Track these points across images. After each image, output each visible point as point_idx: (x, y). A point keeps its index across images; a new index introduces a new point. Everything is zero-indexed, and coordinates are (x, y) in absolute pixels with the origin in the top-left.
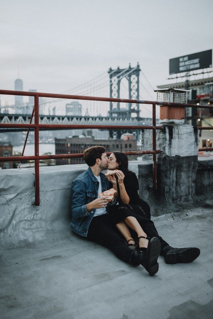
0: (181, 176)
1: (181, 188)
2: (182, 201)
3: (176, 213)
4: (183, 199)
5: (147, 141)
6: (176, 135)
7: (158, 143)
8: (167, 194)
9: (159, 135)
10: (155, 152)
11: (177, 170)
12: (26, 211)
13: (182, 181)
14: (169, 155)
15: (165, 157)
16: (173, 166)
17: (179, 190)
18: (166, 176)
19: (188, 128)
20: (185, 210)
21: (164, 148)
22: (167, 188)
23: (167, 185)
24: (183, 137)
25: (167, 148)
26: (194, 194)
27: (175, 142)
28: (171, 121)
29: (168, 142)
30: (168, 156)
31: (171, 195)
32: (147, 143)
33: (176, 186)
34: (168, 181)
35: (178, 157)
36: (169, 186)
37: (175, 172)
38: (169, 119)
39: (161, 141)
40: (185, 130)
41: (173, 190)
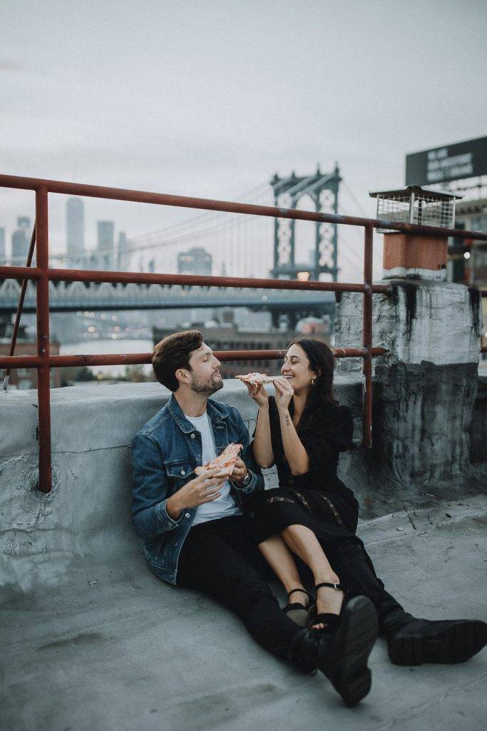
0: (434, 414)
1: (433, 445)
2: (435, 480)
3: (418, 511)
4: (437, 473)
5: (349, 324)
6: (424, 310)
7: (376, 329)
8: (399, 460)
9: (381, 308)
10: (368, 354)
11: (424, 400)
13: (436, 427)
14: (404, 361)
15: (394, 366)
16: (413, 387)
17: (428, 451)
18: (396, 414)
19: (454, 290)
20: (444, 503)
21: (393, 343)
22: (397, 446)
23: (398, 438)
24: (445, 313)
25: (400, 343)
26: (466, 460)
27: (420, 325)
28: (412, 271)
29: (402, 327)
30: (401, 364)
31: (409, 464)
32: (349, 329)
33: (422, 439)
34: (400, 428)
35: (428, 366)
36: (403, 440)
37: (419, 404)
38: (407, 267)
39: (385, 324)
40: (447, 297)
41: (415, 450)
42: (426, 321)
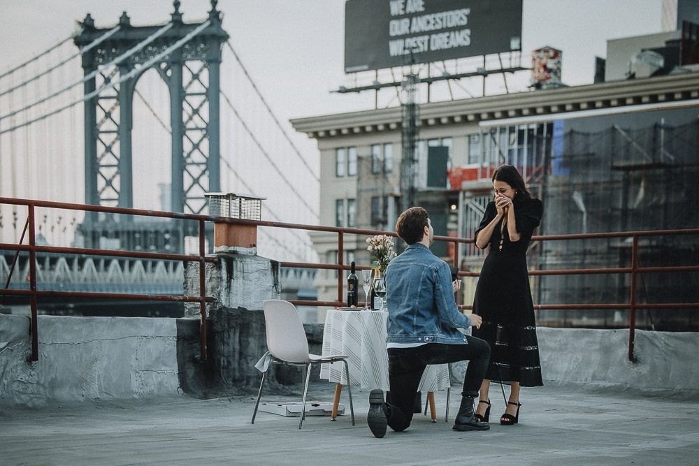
0: (249, 343)
1: (248, 363)
2: (248, 386)
4: (252, 382)
5: (192, 283)
6: (239, 273)
7: (208, 286)
8: (225, 370)
9: (211, 272)
10: (204, 300)
11: (241, 333)
12: (19, 368)
13: (250, 351)
14: (226, 306)
15: (220, 309)
16: (233, 324)
17: (245, 366)
18: (222, 340)
19: (260, 262)
21: (219, 293)
22: (223, 361)
23: (224, 356)
24: (253, 276)
25: (223, 294)
26: (273, 377)
27: (237, 284)
28: (232, 248)
29: (224, 284)
30: (224, 307)
31: (231, 373)
32: (192, 286)
33: (240, 359)
34: (225, 349)
35: (242, 311)
36: (228, 357)
37: (237, 335)
38: (229, 246)
39: (214, 283)
40: (254, 266)
41: (236, 365)
42: (241, 281)
